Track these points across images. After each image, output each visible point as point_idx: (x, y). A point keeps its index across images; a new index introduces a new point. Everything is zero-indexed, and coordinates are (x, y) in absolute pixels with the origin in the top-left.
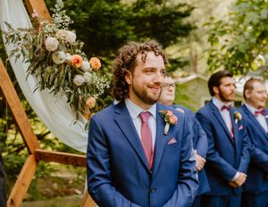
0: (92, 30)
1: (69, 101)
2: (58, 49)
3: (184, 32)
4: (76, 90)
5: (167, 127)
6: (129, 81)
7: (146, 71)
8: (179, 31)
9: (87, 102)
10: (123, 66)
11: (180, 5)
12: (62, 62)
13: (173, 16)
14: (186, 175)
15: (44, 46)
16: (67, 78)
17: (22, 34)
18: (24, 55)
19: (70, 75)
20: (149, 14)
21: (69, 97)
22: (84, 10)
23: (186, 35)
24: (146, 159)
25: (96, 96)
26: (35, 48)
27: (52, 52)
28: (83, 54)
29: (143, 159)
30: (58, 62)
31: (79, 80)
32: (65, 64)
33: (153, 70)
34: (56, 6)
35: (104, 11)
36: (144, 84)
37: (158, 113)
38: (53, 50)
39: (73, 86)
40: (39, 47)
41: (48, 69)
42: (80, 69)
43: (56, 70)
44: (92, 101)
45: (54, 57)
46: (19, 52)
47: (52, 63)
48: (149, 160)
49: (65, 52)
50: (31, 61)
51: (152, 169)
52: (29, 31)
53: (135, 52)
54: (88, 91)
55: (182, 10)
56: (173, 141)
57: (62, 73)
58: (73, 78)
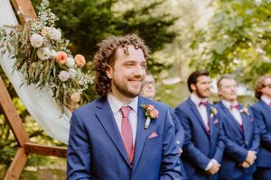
0: (83, 33)
1: (54, 96)
2: (43, 46)
3: (168, 39)
4: (61, 86)
5: (148, 120)
6: (110, 76)
7: (126, 64)
8: (165, 38)
9: (72, 97)
10: (103, 61)
11: (165, 15)
12: (47, 58)
13: (159, 24)
14: (169, 167)
15: (29, 42)
16: (52, 73)
17: (8, 31)
18: (10, 51)
19: (55, 70)
20: (138, 23)
21: (55, 92)
22: (76, 15)
23: (170, 42)
24: (126, 153)
25: (80, 91)
26: (20, 44)
27: (37, 49)
28: (68, 51)
29: (123, 154)
30: (43, 58)
31: (63, 75)
32: (50, 60)
33: (133, 64)
34: (42, 4)
35: (94, 15)
36: (125, 77)
37: (139, 108)
38: (38, 46)
39: (58, 82)
40: (24, 42)
41: (34, 65)
42: (64, 65)
43: (42, 66)
44: (76, 95)
45: (39, 54)
46: (5, 48)
47: (37, 59)
48: (129, 155)
49: (51, 49)
50: (17, 57)
51: (132, 164)
52: (15, 28)
53: (115, 46)
54: (73, 86)
55: (167, 19)
56: (154, 135)
57: (47, 68)
58: (58, 73)
